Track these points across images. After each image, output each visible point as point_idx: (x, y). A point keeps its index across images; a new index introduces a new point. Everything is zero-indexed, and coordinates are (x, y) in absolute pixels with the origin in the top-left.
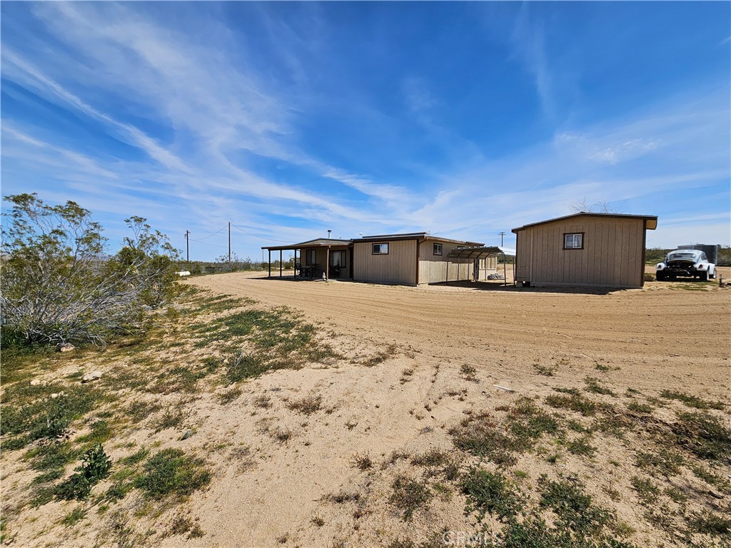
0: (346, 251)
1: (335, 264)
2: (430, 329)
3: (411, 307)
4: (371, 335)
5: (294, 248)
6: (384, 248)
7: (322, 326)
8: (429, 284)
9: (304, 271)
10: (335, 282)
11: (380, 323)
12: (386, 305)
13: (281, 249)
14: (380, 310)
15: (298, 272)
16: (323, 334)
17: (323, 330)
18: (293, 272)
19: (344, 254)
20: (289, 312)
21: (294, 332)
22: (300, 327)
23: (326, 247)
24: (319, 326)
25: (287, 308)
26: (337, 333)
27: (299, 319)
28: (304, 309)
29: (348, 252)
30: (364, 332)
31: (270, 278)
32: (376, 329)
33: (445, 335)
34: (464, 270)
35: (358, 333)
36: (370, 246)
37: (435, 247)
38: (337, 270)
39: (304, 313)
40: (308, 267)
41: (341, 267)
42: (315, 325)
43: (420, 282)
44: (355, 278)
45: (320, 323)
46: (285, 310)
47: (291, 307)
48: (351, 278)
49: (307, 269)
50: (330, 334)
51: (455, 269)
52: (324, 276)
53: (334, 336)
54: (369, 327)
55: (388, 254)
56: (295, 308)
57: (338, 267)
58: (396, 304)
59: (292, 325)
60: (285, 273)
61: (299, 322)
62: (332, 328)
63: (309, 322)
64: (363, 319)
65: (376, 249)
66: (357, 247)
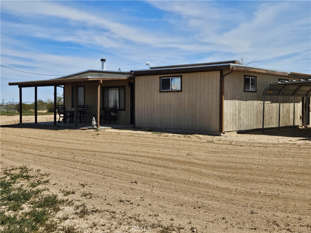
0: (124, 87)
1: (111, 104)
2: (227, 201)
3: (205, 166)
4: (139, 210)
5: (55, 83)
6: (176, 83)
7: (70, 197)
8: (240, 132)
9: (69, 114)
10: (109, 130)
11: (156, 192)
12: (171, 164)
13: (36, 85)
14: (161, 171)
15: (60, 118)
16: (69, 210)
17: (70, 203)
18: (53, 116)
19: (122, 92)
20: (28, 177)
21: (26, 208)
22: (37, 199)
23: (96, 82)
24: (66, 198)
25: (27, 171)
26: (89, 207)
27: (40, 187)
28: (52, 171)
29: (128, 89)
30: (129, 207)
31: (21, 125)
32: (148, 201)
33: (249, 209)
34: (288, 112)
35: (119, 208)
36: (156, 80)
37: (247, 81)
38: (113, 114)
39: (49, 178)
40: (74, 109)
41: (120, 110)
42: (60, 197)
43: (225, 130)
44: (137, 124)
45: (68, 193)
46: (24, 174)
47: (34, 168)
48: (132, 125)
49: (72, 113)
50: (79, 211)
51: (275, 110)
52: (94, 123)
53: (83, 213)
54: (138, 198)
55: (181, 91)
56: (38, 170)
57: (115, 109)
58: (184, 163)
59: (26, 197)
60: (41, 119)
61: (38, 192)
62: (84, 200)
63: (53, 191)
64: (133, 186)
65: (165, 85)
66: (139, 82)
